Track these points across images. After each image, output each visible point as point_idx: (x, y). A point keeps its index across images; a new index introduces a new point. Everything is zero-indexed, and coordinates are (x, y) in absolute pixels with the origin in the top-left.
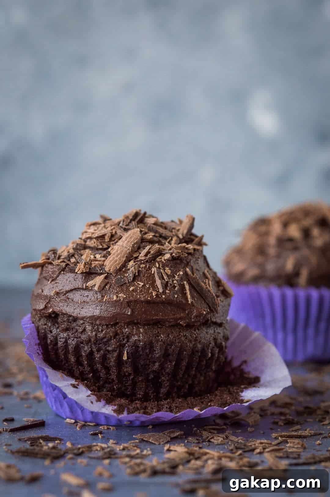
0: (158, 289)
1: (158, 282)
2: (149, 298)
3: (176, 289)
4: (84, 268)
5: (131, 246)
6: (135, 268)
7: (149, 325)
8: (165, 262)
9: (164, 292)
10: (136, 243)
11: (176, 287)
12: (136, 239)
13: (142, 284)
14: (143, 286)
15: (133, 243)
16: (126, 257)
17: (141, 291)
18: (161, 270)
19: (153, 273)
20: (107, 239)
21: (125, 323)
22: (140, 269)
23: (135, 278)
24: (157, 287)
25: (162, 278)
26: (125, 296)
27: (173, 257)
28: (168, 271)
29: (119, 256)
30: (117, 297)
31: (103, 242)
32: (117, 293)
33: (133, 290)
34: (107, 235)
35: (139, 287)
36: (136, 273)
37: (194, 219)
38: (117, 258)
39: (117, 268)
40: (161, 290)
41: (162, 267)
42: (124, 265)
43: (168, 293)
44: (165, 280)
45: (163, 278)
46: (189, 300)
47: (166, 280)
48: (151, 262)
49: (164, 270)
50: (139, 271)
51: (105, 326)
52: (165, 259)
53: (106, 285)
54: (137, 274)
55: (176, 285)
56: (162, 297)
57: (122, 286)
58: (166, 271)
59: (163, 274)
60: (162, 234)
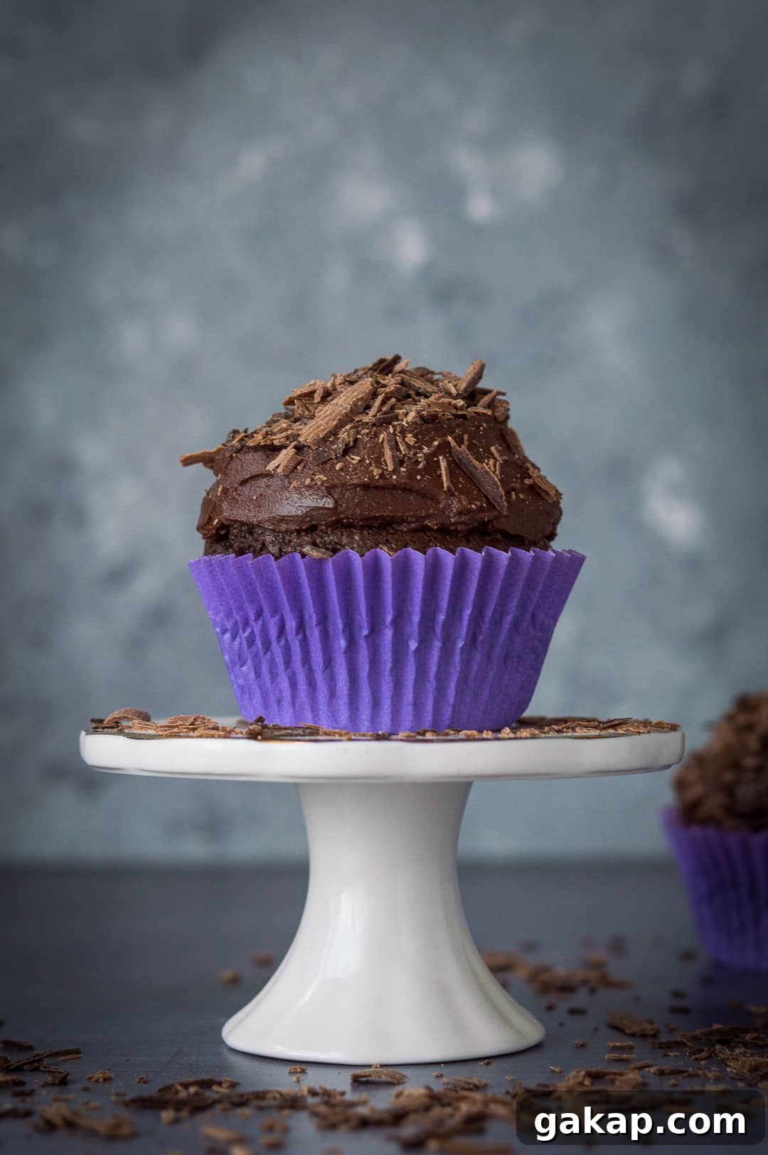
0: (387, 465)
1: (388, 454)
2: (366, 480)
3: (421, 466)
4: (263, 439)
5: (351, 403)
6: (348, 435)
7: (371, 528)
8: (406, 425)
9: (394, 471)
10: (362, 399)
11: (420, 462)
12: (363, 392)
13: (359, 458)
14: (360, 461)
15: (355, 399)
16: (339, 419)
17: (355, 469)
18: (397, 438)
19: (380, 441)
20: (317, 398)
21: (328, 526)
22: (359, 436)
23: (347, 450)
24: (386, 463)
25: (396, 447)
26: (325, 478)
27: (422, 417)
28: (410, 439)
29: (327, 419)
30: (312, 480)
31: (310, 404)
32: (313, 474)
33: (341, 469)
34: (318, 391)
35: (353, 464)
36: (349, 441)
37: (482, 367)
38: (322, 422)
39: (319, 436)
40: (390, 468)
41: (400, 433)
42: (334, 432)
43: (404, 471)
44: (401, 453)
45: (398, 450)
46: (445, 485)
47: (403, 453)
48: (381, 425)
49: (404, 437)
50: (356, 441)
51: (295, 534)
52: (409, 421)
53: (299, 464)
54: (352, 444)
55: (420, 459)
56: (391, 477)
57: (324, 463)
58: (406, 439)
59: (400, 444)
60: (419, 388)
